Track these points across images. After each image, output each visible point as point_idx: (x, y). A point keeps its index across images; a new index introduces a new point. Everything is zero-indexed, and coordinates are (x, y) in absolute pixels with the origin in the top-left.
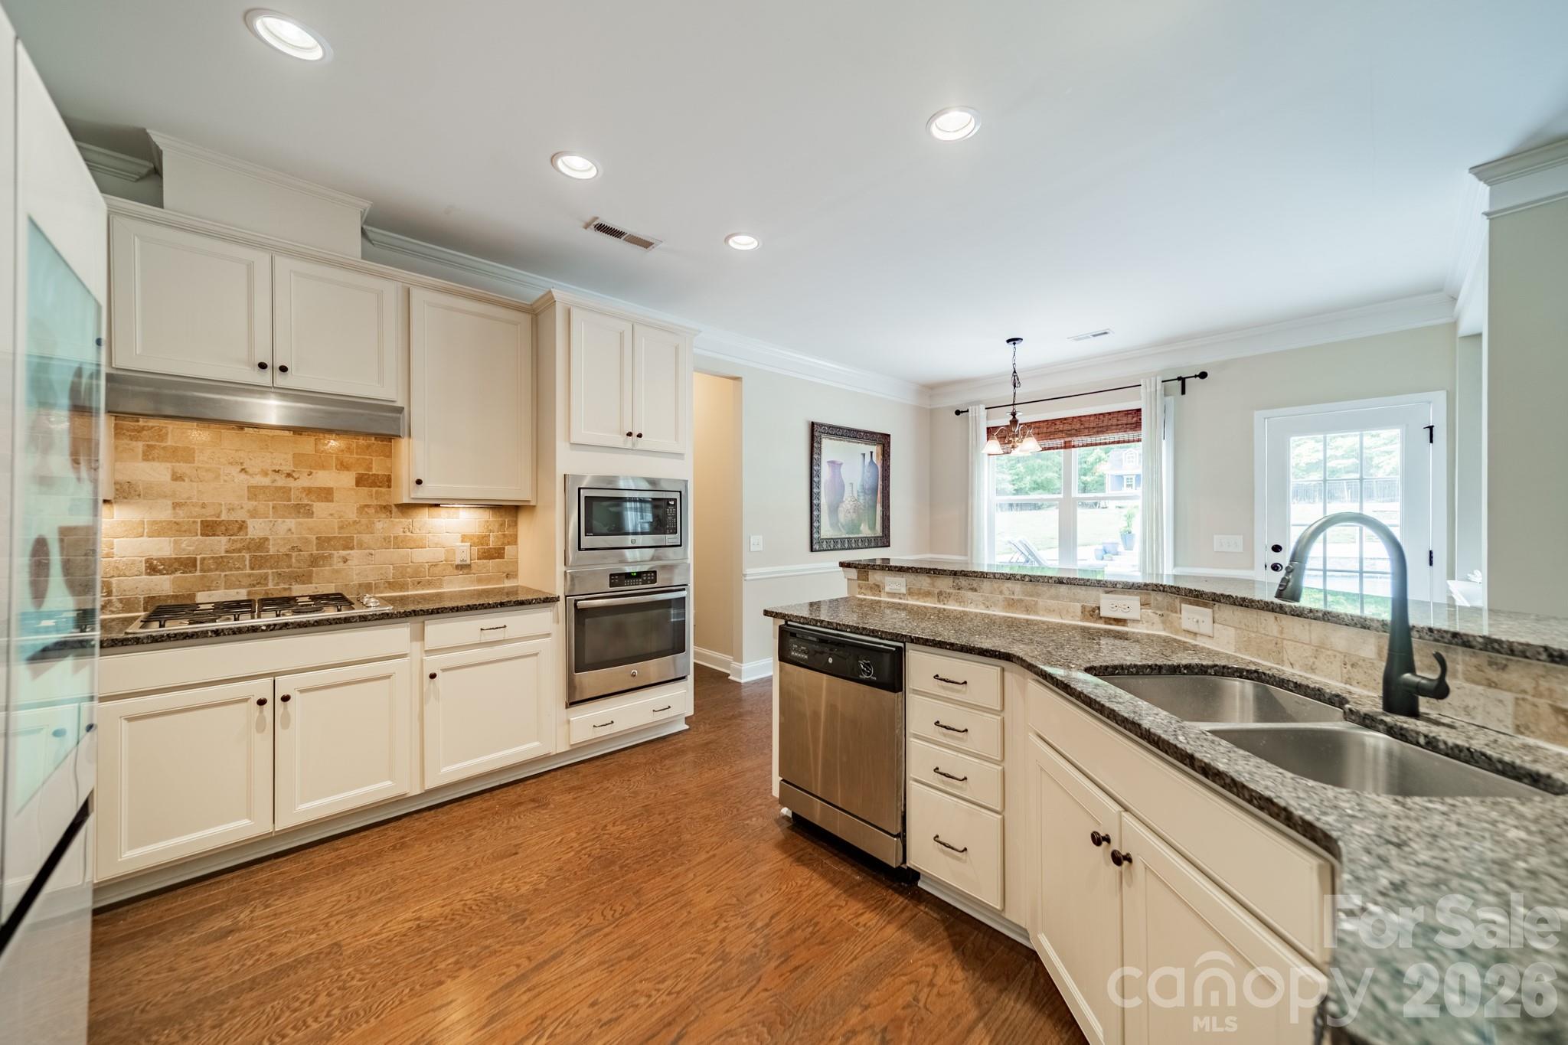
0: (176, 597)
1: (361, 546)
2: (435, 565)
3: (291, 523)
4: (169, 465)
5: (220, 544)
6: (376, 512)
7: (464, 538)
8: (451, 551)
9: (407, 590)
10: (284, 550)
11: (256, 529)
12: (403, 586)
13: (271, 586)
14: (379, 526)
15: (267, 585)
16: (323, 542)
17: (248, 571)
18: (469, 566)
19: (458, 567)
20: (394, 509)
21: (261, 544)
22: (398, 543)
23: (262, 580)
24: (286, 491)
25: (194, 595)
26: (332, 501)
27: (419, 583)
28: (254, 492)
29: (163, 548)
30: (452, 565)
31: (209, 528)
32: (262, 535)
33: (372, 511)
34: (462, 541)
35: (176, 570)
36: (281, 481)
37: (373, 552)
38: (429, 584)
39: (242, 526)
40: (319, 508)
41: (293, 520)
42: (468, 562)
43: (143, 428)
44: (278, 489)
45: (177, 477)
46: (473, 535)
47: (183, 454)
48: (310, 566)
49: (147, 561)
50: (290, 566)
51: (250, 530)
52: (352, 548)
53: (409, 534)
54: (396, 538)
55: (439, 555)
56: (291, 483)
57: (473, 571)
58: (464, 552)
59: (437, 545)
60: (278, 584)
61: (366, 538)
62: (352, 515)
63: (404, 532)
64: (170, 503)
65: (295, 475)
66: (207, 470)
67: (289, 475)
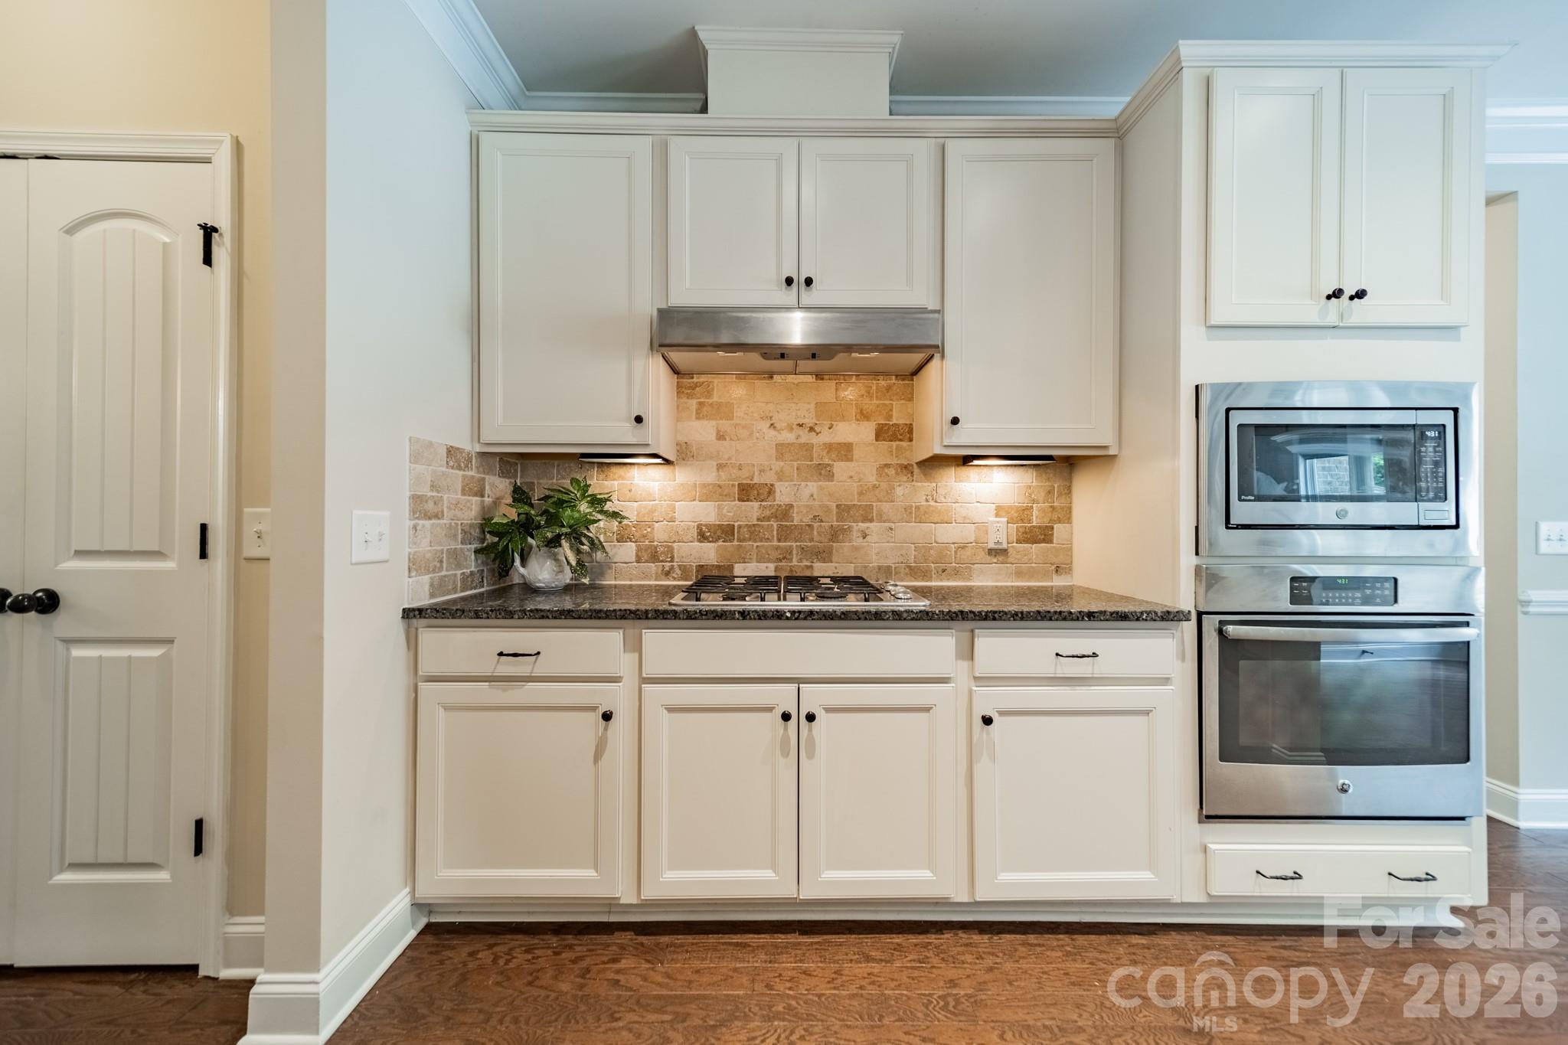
0: (719, 567)
1: (880, 518)
2: (963, 548)
3: (812, 487)
4: (714, 423)
5: (752, 510)
6: (897, 474)
7: (999, 511)
8: (982, 528)
9: (930, 579)
10: (807, 520)
11: (784, 494)
12: (925, 574)
13: (795, 562)
14: (899, 491)
15: (791, 560)
16: (843, 510)
17: (775, 543)
18: (1004, 552)
19: (991, 552)
20: (916, 470)
21: (784, 512)
22: (918, 514)
23: (786, 555)
24: (808, 448)
25: (731, 568)
26: (852, 460)
27: (944, 571)
28: (782, 450)
29: (708, 513)
30: (983, 549)
31: (746, 492)
32: (787, 501)
33: (892, 472)
34: (997, 515)
35: (719, 538)
36: (806, 437)
37: (893, 525)
38: (956, 573)
39: (771, 491)
40: (840, 468)
41: (815, 484)
42: (1005, 546)
43: (696, 385)
44: (802, 446)
45: (721, 437)
46: (1010, 507)
47: (723, 411)
48: (831, 540)
49: (699, 527)
50: (811, 540)
51: (778, 494)
52: (871, 521)
53: (932, 503)
54: (918, 508)
55: (968, 533)
56: (814, 439)
57: (1011, 560)
58: (1000, 532)
59: (966, 520)
60: (800, 560)
61: (886, 507)
62: (871, 478)
63: (927, 501)
64: (715, 464)
65: (817, 429)
66: (744, 427)
67: (812, 429)
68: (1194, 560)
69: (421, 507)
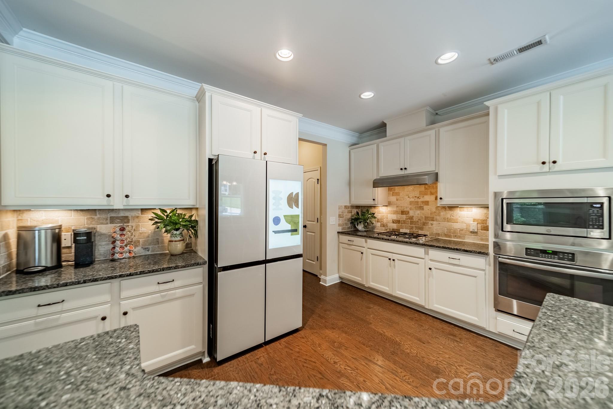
0: (397, 229)
1: (436, 220)
2: (462, 230)
3: (419, 212)
4: (396, 197)
5: (404, 217)
6: (441, 209)
7: (474, 220)
8: (468, 225)
9: (451, 238)
10: (417, 220)
11: (411, 213)
12: (450, 236)
13: (414, 230)
14: (442, 214)
15: (413, 229)
16: (426, 218)
17: (410, 225)
18: (476, 233)
19: (471, 232)
20: (447, 208)
21: (411, 218)
22: (448, 220)
23: (412, 228)
24: (418, 202)
25: (399, 230)
26: (429, 205)
27: (456, 236)
28: (411, 203)
29: (395, 217)
30: (469, 231)
31: (403, 213)
32: (412, 215)
33: (440, 208)
34: (474, 222)
35: (397, 223)
36: (417, 200)
37: (440, 223)
38: (460, 237)
39: (408, 213)
40: (425, 207)
41: (419, 211)
42: (476, 231)
43: (392, 189)
44: (416, 202)
45: (397, 200)
46: (479, 219)
47: (398, 194)
48: (423, 225)
49: (393, 220)
50: (418, 225)
51: (410, 213)
52: (434, 221)
53: (452, 217)
54: (447, 218)
55: (464, 226)
56: (419, 200)
57: (478, 235)
58: (474, 226)
59: (462, 222)
60: (415, 230)
61: (438, 217)
62: (434, 210)
63: (450, 216)
64: (396, 206)
65: (420, 198)
66: (402, 197)
67: (418, 198)
68: (494, 240)
69: (340, 216)
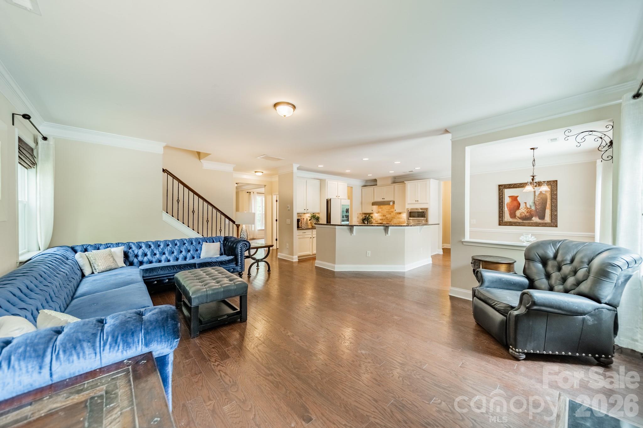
1: (395, 218)
3: (389, 215)
5: (384, 218)
10: (389, 218)
11: (387, 216)
16: (392, 218)
21: (387, 218)
22: (399, 218)
23: (387, 222)
24: (389, 211)
28: (387, 212)
29: (381, 218)
31: (384, 216)
40: (392, 213)
47: (382, 208)
61: (396, 217)
64: (381, 213)
66: (383, 210)
69: (358, 218)
